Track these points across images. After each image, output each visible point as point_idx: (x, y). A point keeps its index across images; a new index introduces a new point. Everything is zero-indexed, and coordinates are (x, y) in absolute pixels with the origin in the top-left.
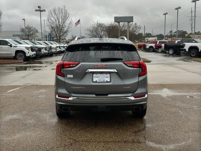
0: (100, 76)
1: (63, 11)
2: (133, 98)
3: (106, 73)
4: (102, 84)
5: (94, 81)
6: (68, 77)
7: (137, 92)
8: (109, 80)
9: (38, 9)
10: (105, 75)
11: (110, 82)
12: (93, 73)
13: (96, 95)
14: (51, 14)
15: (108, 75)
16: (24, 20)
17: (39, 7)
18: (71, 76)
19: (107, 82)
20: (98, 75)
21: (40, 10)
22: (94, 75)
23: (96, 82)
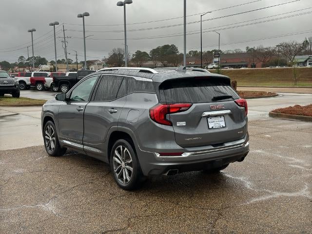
0: (215, 121)
3: (220, 116)
4: (219, 130)
5: (210, 127)
6: (178, 125)
8: (224, 126)
10: (219, 119)
12: (208, 116)
15: (222, 118)
18: (184, 124)
20: (213, 119)
22: (209, 120)
23: (212, 128)
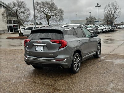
1: (115, 5)
2: (54, 61)
3: (42, 46)
4: (39, 52)
7: (57, 57)
8: (42, 50)
9: (97, 5)
10: (41, 47)
11: (43, 51)
12: (36, 45)
13: (37, 57)
14: (107, 7)
16: (90, 12)
17: (97, 4)
19: (42, 51)
20: (38, 47)
21: (98, 6)
22: (37, 47)
23: (37, 50)
